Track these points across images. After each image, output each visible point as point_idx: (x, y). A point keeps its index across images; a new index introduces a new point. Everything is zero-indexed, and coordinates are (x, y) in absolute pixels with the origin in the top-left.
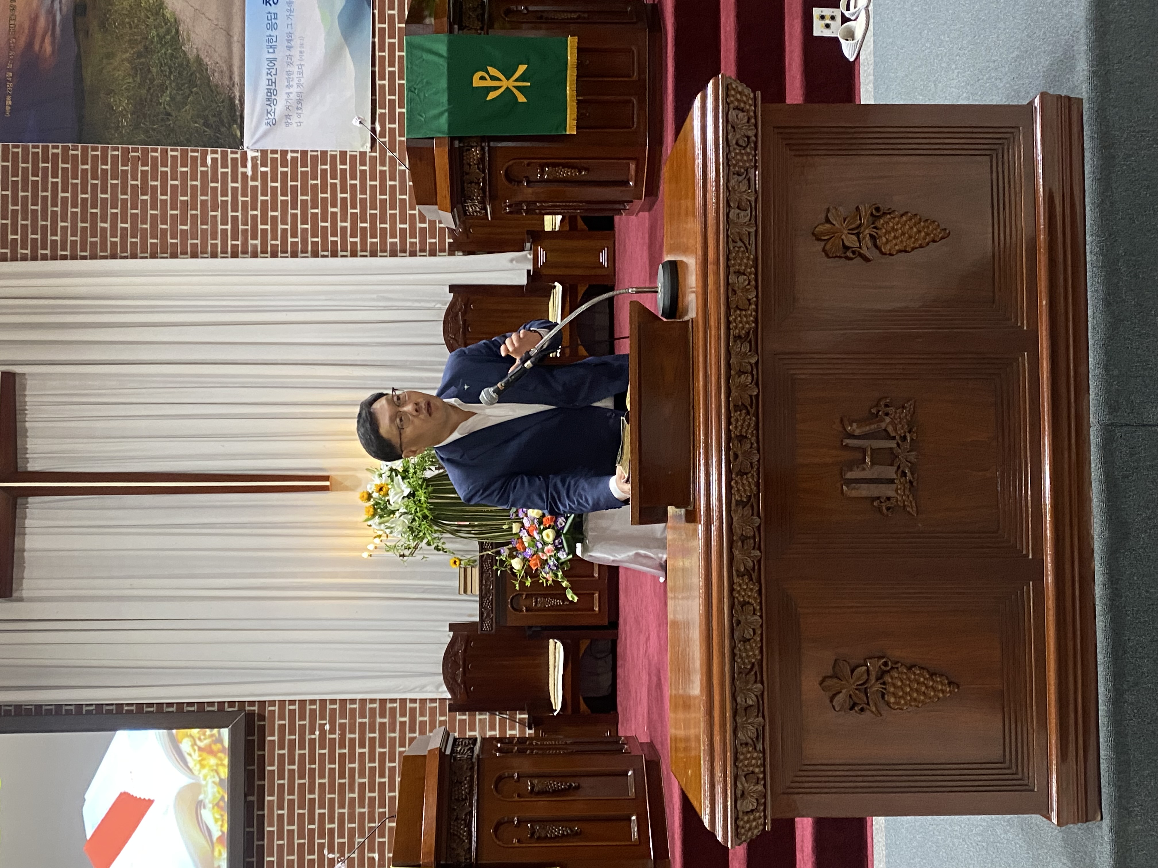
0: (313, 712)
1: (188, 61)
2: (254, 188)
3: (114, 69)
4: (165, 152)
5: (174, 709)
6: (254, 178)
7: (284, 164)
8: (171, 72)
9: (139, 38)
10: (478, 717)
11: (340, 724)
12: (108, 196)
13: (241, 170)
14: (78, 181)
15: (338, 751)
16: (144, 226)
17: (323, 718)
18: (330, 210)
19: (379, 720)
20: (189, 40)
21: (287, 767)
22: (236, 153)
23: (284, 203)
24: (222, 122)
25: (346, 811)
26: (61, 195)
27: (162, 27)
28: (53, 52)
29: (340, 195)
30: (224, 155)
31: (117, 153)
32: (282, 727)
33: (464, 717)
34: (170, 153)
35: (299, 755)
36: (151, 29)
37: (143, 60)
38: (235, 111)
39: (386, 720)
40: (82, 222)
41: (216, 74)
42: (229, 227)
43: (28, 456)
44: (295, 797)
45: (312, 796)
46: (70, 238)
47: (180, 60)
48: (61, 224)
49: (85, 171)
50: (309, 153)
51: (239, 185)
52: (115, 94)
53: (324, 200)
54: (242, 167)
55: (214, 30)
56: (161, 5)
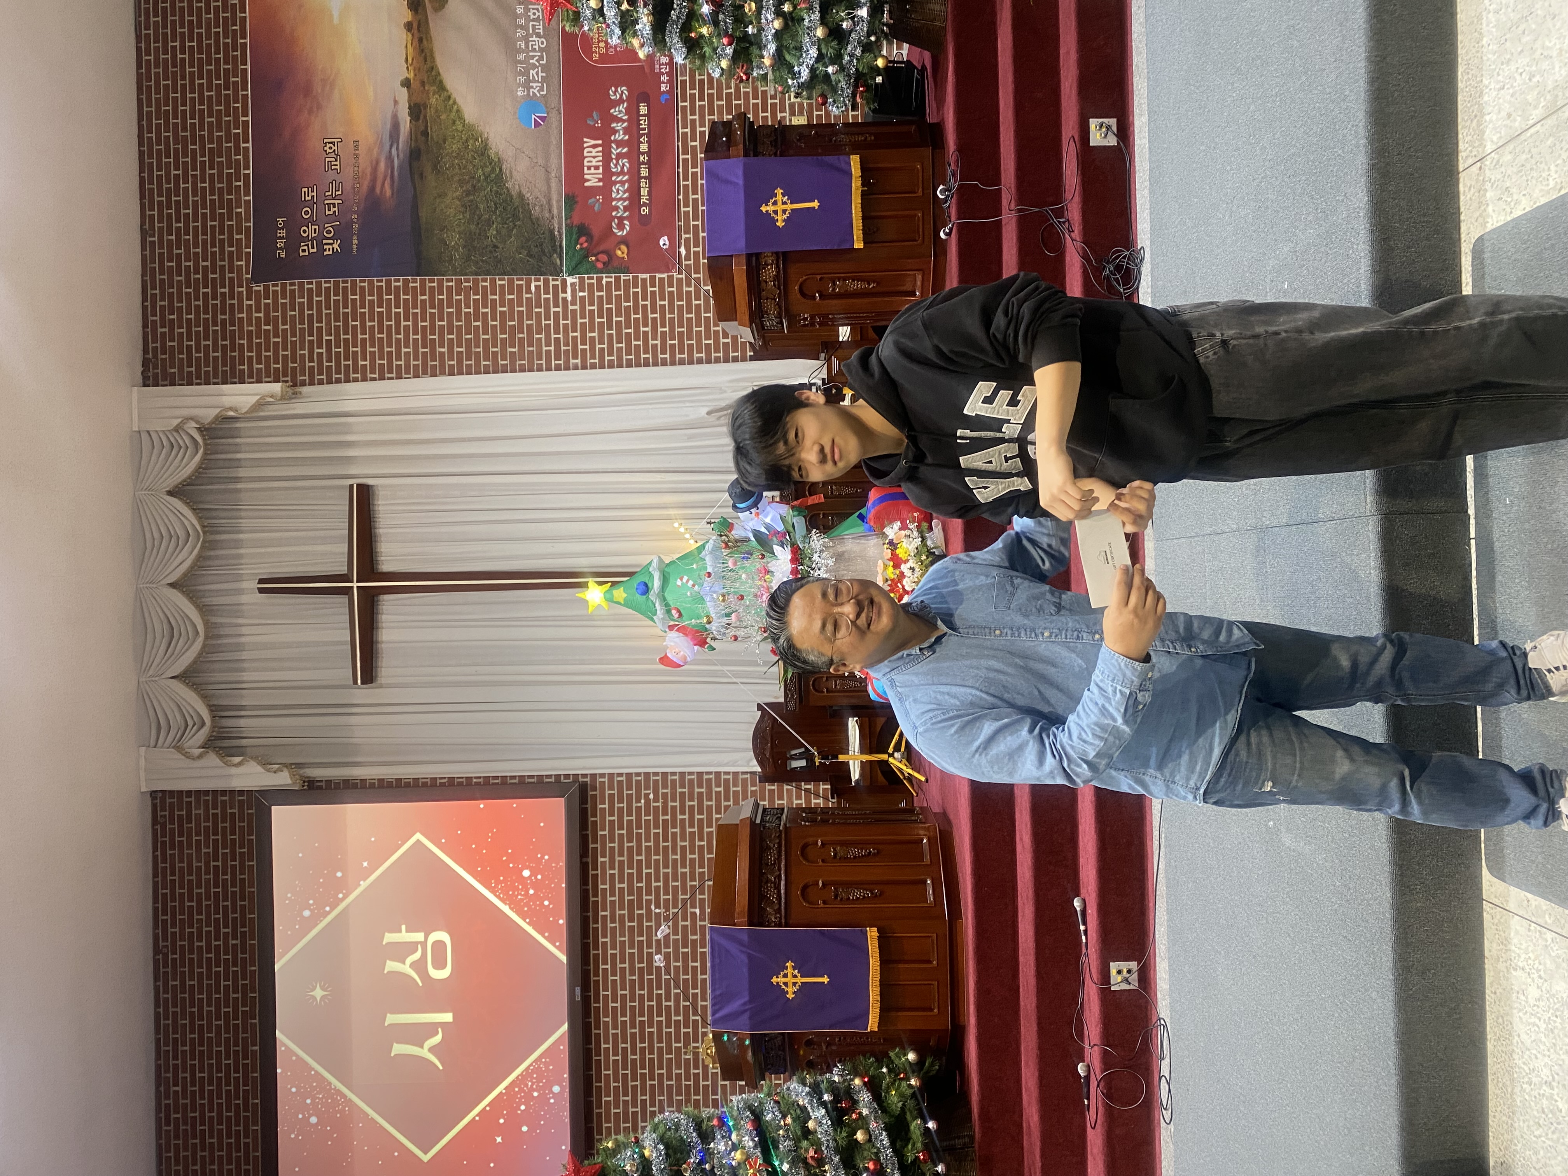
0: (638, 783)
1: (511, 197)
2: (574, 312)
3: (446, 207)
4: (493, 282)
5: (516, 781)
6: (574, 303)
7: (600, 289)
8: (496, 208)
9: (467, 178)
10: (786, 787)
11: (663, 793)
12: (444, 323)
13: (561, 295)
14: (418, 311)
15: (661, 818)
16: (478, 350)
17: (647, 787)
18: (642, 329)
19: (697, 790)
20: (511, 177)
21: (617, 832)
22: (557, 280)
23: (601, 324)
24: (543, 251)
25: (670, 870)
26: (403, 323)
27: (487, 167)
28: (393, 194)
29: (650, 316)
30: (546, 282)
31: (451, 284)
32: (611, 796)
33: (773, 787)
34: (498, 282)
35: (627, 821)
36: (477, 169)
37: (472, 197)
38: (555, 241)
39: (703, 790)
40: (423, 348)
41: (537, 208)
42: (552, 348)
43: (383, 558)
44: (625, 858)
45: (639, 858)
46: (412, 363)
47: (504, 196)
48: (404, 350)
49: (423, 302)
50: (622, 278)
51: (560, 309)
52: (448, 230)
53: (637, 320)
54: (562, 292)
55: (533, 168)
56: (486, 146)
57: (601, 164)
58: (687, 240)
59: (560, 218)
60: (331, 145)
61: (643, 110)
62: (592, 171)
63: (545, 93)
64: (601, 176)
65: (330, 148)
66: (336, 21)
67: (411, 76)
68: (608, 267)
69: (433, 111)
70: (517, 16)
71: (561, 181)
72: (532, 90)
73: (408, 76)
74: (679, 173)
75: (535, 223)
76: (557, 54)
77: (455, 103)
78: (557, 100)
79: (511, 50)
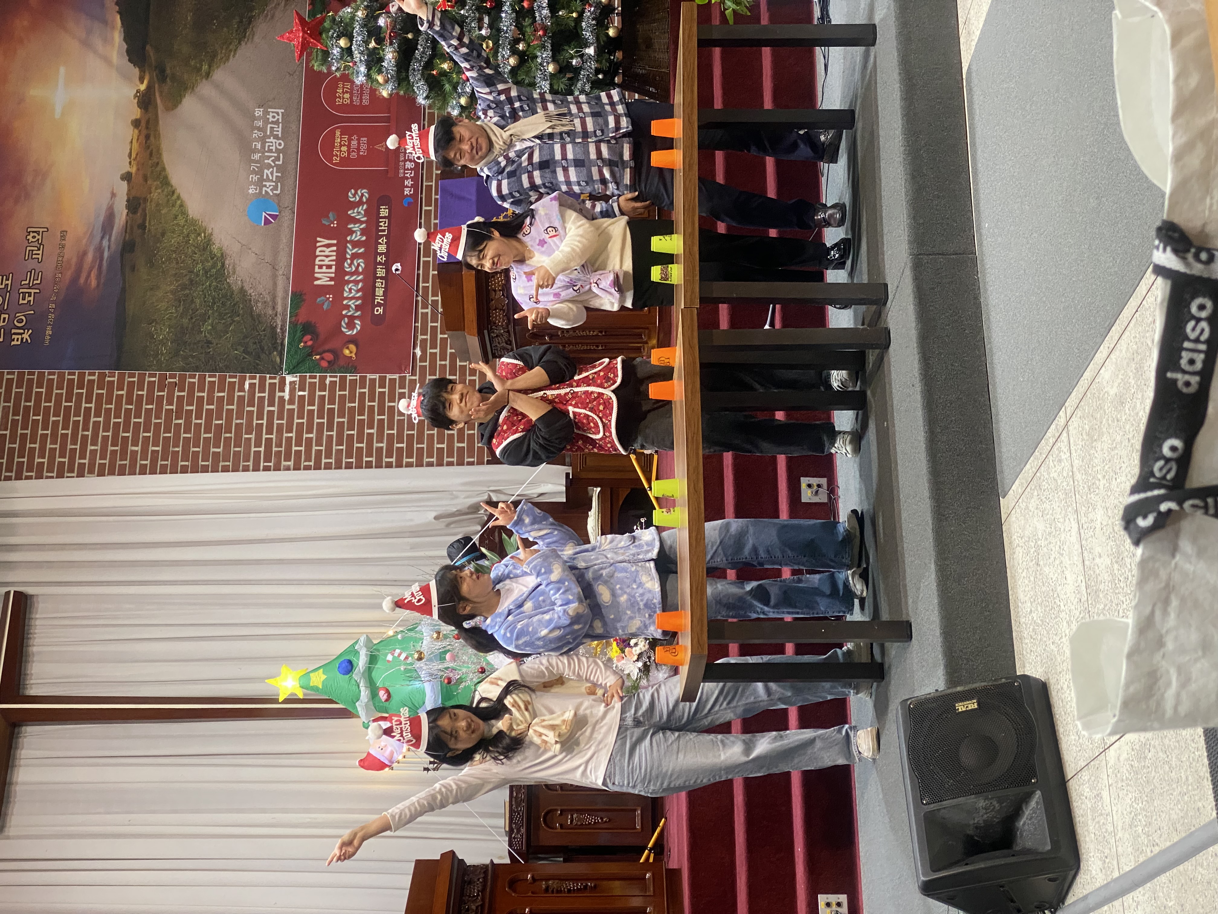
1: (232, 293)
2: (291, 411)
3: (157, 301)
4: (202, 379)
6: (291, 402)
7: (323, 388)
8: (214, 303)
9: (184, 272)
12: (142, 420)
13: (278, 394)
14: (112, 406)
16: (177, 449)
18: (367, 431)
20: (234, 273)
22: (275, 378)
23: (320, 425)
24: (262, 349)
26: (93, 419)
27: (208, 262)
28: (98, 285)
29: (377, 417)
30: (263, 381)
31: (153, 379)
34: (208, 379)
36: (197, 264)
37: (187, 292)
38: (276, 339)
40: (112, 446)
41: (259, 305)
42: (262, 449)
43: (32, 682)
46: (98, 461)
47: (224, 291)
48: (90, 448)
49: (119, 397)
50: (348, 378)
51: (275, 409)
52: (157, 323)
53: (361, 422)
54: (279, 391)
55: (260, 264)
56: (208, 242)
57: (334, 263)
58: (424, 341)
59: (284, 315)
60: (35, 234)
61: (384, 212)
62: (324, 269)
63: (278, 192)
64: (333, 275)
65: (34, 237)
66: (57, 115)
67: (133, 170)
68: (332, 367)
69: (153, 205)
70: (254, 118)
71: (288, 279)
72: (264, 189)
73: (130, 170)
74: (418, 275)
75: (255, 319)
76: (294, 156)
77: (179, 197)
78: (292, 199)
79: (246, 149)
